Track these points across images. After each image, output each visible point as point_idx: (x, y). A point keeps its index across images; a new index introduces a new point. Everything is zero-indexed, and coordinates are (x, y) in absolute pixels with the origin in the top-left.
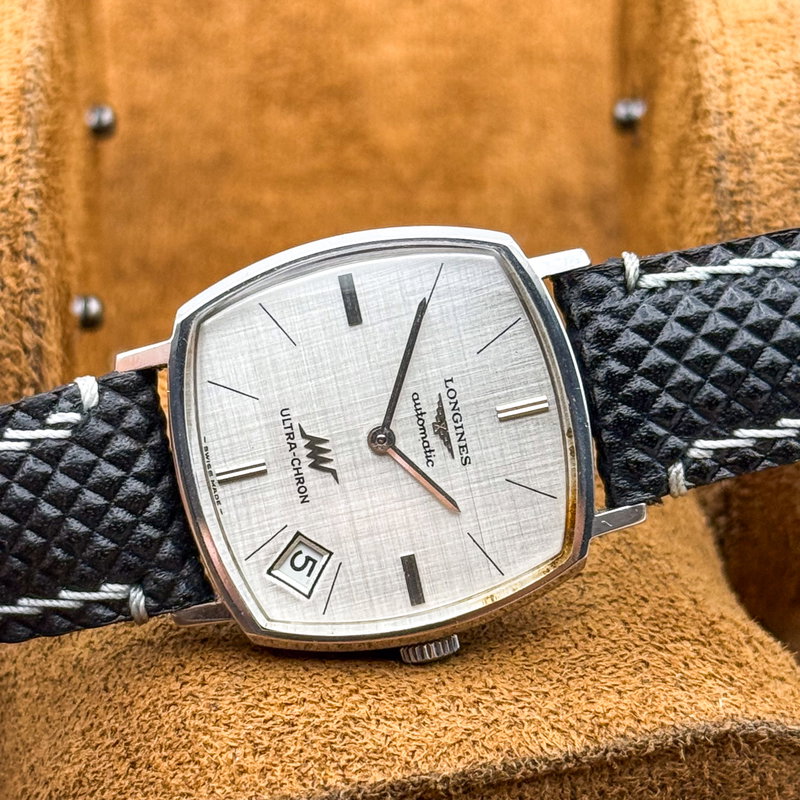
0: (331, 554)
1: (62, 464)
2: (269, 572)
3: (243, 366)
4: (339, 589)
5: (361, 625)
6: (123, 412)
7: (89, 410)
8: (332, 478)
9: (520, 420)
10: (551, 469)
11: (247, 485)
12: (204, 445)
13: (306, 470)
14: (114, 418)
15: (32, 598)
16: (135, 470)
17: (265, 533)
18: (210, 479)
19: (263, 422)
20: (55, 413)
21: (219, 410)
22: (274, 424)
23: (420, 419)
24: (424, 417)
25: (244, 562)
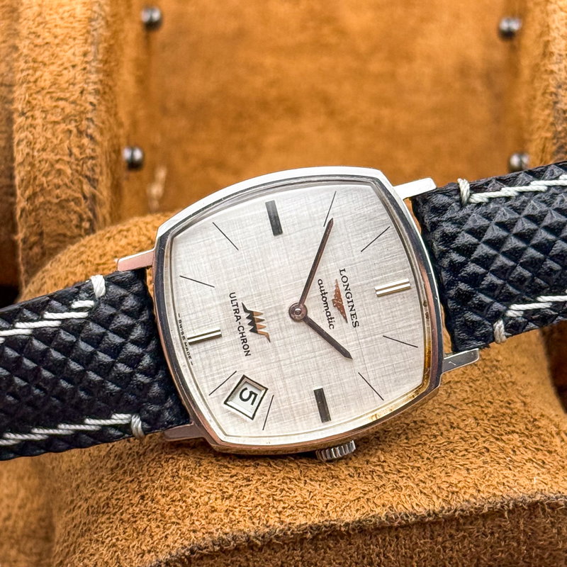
0: (267, 389)
1: (82, 335)
2: (225, 403)
3: (203, 265)
4: (272, 413)
5: (289, 437)
6: (122, 298)
7: (99, 299)
8: (266, 339)
9: (391, 295)
10: (414, 327)
11: (209, 345)
12: (178, 319)
13: (248, 334)
14: (116, 303)
15: (67, 424)
16: (132, 337)
17: (222, 377)
18: (184, 341)
19: (218, 303)
20: (77, 301)
21: (188, 295)
22: (226, 303)
23: (323, 297)
24: (326, 295)
25: (208, 397)
